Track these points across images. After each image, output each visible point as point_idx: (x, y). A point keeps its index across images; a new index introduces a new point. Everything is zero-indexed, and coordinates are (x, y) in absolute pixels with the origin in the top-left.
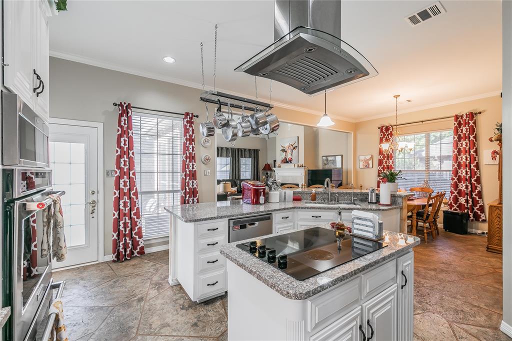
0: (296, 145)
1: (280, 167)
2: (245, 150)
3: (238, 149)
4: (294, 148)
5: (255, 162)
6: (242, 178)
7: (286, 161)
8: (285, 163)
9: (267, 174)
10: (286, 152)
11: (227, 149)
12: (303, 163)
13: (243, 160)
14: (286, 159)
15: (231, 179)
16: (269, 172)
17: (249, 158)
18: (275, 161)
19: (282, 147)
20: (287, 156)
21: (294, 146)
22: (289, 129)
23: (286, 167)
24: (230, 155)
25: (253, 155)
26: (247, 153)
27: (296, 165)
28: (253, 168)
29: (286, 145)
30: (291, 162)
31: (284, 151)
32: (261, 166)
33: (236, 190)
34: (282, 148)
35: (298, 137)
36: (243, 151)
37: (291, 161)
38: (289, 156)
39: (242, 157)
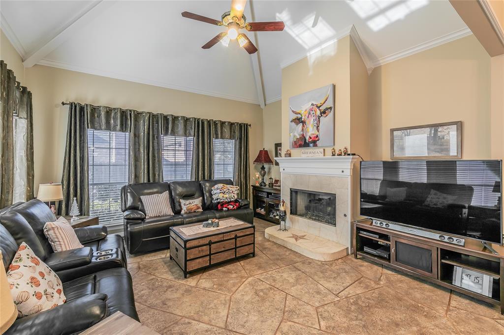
0: (329, 104)
1: (290, 155)
2: (223, 123)
3: (209, 122)
4: (324, 112)
5: (240, 148)
6: (217, 176)
7: (303, 143)
8: (300, 146)
9: (263, 168)
10: (304, 123)
11: (186, 120)
12: (347, 144)
13: (217, 143)
14: (303, 137)
15: (193, 180)
16: (266, 166)
17: (230, 139)
18: (278, 146)
19: (296, 113)
20: (307, 132)
21: (322, 108)
22: (311, 73)
23: (304, 156)
24: (192, 133)
25: (237, 134)
26: (227, 130)
27: (329, 151)
28: (237, 158)
29: (304, 109)
30: (315, 145)
31: (298, 121)
32: (253, 155)
33: (200, 205)
34: (295, 116)
35: (334, 86)
36: (219, 125)
37: (314, 142)
38: (311, 131)
39: (217, 138)
